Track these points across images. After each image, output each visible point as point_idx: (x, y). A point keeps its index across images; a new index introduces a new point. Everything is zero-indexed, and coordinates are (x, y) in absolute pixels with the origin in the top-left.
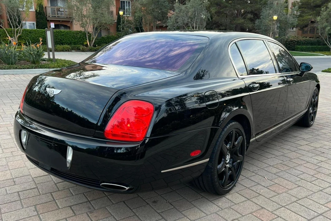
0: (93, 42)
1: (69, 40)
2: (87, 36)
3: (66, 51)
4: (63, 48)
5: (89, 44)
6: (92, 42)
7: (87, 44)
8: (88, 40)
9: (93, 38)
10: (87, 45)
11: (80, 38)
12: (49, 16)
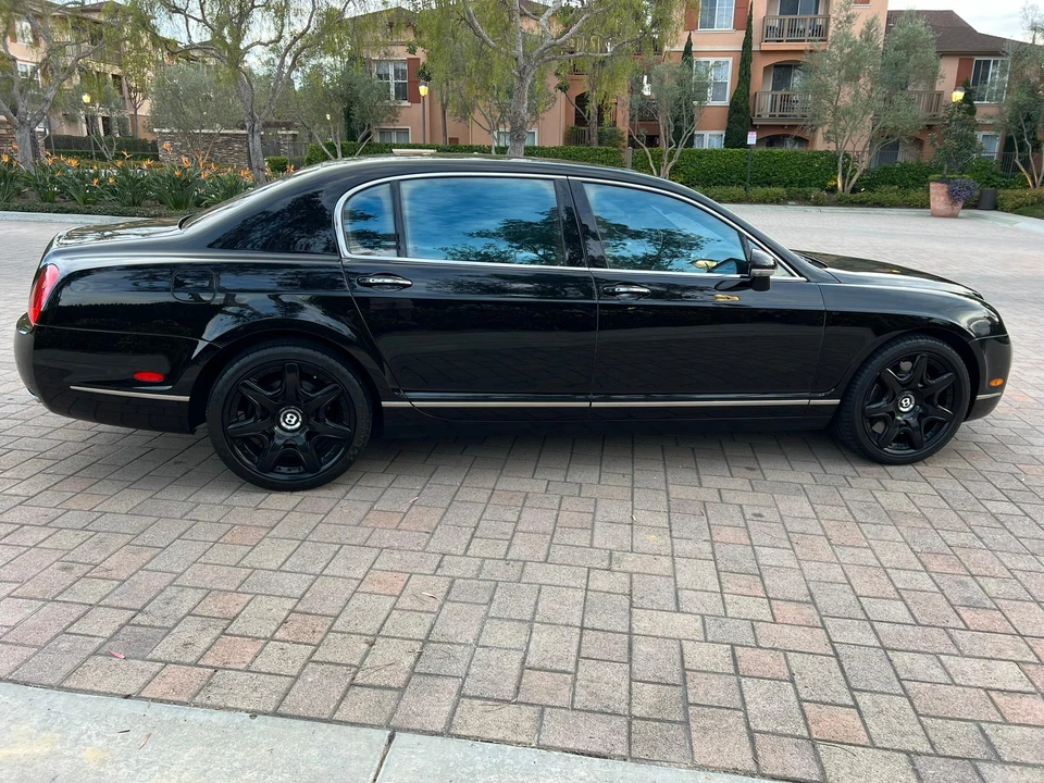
0: (854, 180)
1: (788, 175)
2: (840, 165)
3: (772, 202)
4: (767, 194)
5: (840, 185)
6: (851, 178)
7: (836, 186)
8: (840, 175)
9: (854, 170)
10: (834, 189)
11: (819, 169)
12: (759, 116)
